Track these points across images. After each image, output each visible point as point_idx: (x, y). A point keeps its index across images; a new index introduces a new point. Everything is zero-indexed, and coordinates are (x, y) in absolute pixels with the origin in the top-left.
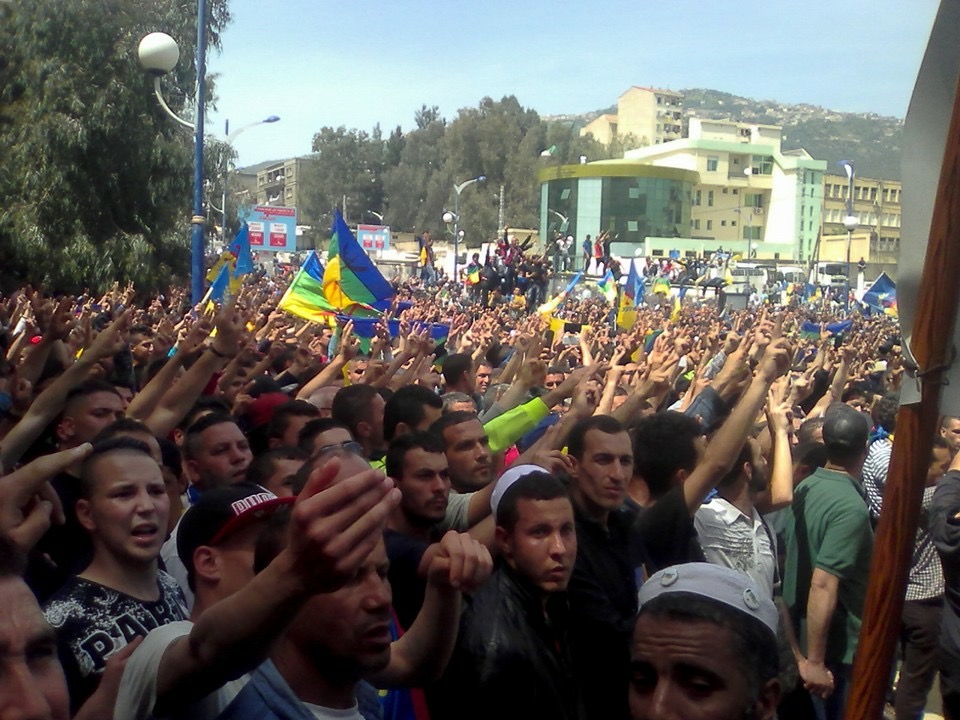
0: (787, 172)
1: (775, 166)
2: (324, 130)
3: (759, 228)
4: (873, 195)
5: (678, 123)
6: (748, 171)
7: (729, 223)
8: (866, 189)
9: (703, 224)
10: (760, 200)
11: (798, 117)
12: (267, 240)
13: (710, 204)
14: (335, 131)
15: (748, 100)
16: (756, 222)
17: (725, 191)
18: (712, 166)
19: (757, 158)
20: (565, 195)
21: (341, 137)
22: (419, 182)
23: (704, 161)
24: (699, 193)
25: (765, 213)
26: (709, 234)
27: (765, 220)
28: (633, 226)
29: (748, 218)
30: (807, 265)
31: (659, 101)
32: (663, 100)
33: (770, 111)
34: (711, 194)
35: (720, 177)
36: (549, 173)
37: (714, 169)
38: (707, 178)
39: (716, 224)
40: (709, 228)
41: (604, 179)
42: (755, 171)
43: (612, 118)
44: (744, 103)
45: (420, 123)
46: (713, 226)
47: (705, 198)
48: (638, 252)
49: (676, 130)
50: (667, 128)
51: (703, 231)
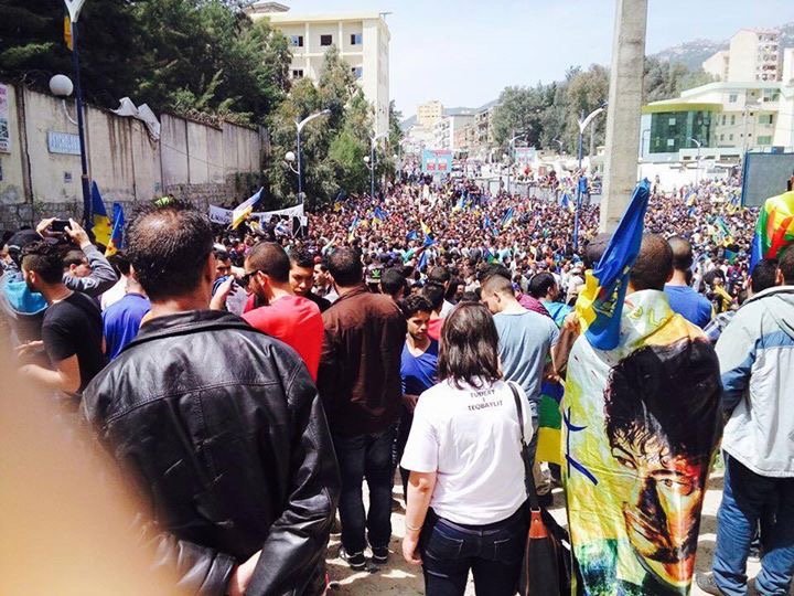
0: (788, 99)
1: (781, 95)
3: (770, 137)
5: (775, 53)
6: (761, 100)
7: (746, 135)
9: (727, 137)
10: (771, 118)
12: (437, 167)
13: (733, 123)
16: (767, 133)
17: (744, 114)
18: (733, 98)
19: (767, 90)
23: (727, 96)
24: (724, 117)
25: (774, 127)
26: (730, 143)
27: (774, 131)
28: (671, 142)
29: (761, 130)
31: (760, 38)
32: (763, 38)
34: (733, 117)
35: (740, 105)
37: (735, 100)
38: (729, 107)
39: (737, 137)
41: (653, 114)
42: (766, 100)
43: (726, 53)
45: (569, 78)
46: (734, 138)
47: (728, 120)
48: (669, 159)
49: (774, 58)
50: (766, 58)
51: (727, 141)
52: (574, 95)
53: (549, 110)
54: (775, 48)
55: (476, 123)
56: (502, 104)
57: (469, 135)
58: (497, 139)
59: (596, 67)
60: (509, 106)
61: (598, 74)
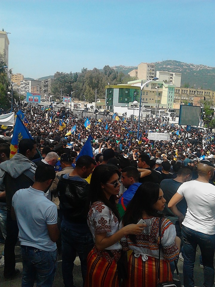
0: (166, 88)
1: (163, 86)
2: (57, 72)
3: (159, 101)
4: (195, 93)
5: (154, 72)
6: (156, 87)
7: (152, 99)
8: (192, 91)
9: (145, 99)
10: (160, 94)
11: (199, 68)
12: (34, 100)
13: (147, 95)
14: (60, 73)
15: (185, 63)
16: (159, 99)
17: (151, 92)
18: (147, 86)
19: (159, 84)
20: (111, 92)
21: (62, 74)
22: (81, 86)
25: (161, 97)
26: (147, 102)
27: (161, 99)
28: (126, 100)
29: (156, 98)
30: (166, 110)
31: (148, 67)
32: (149, 67)
33: (191, 66)
34: (147, 92)
35: (149, 88)
36: (107, 87)
38: (146, 89)
39: (148, 99)
40: (146, 100)
41: (119, 89)
42: (158, 87)
43: (136, 70)
44: (184, 64)
45: (83, 72)
46: (147, 100)
47: (145, 93)
48: (126, 106)
49: (153, 74)
50: (150, 73)
51: (145, 101)
52: (87, 78)
53: (75, 83)
54: (153, 70)
55: (42, 84)
56: (55, 78)
57: (38, 89)
58: (53, 92)
59: (95, 69)
60: (58, 79)
61: (97, 72)
